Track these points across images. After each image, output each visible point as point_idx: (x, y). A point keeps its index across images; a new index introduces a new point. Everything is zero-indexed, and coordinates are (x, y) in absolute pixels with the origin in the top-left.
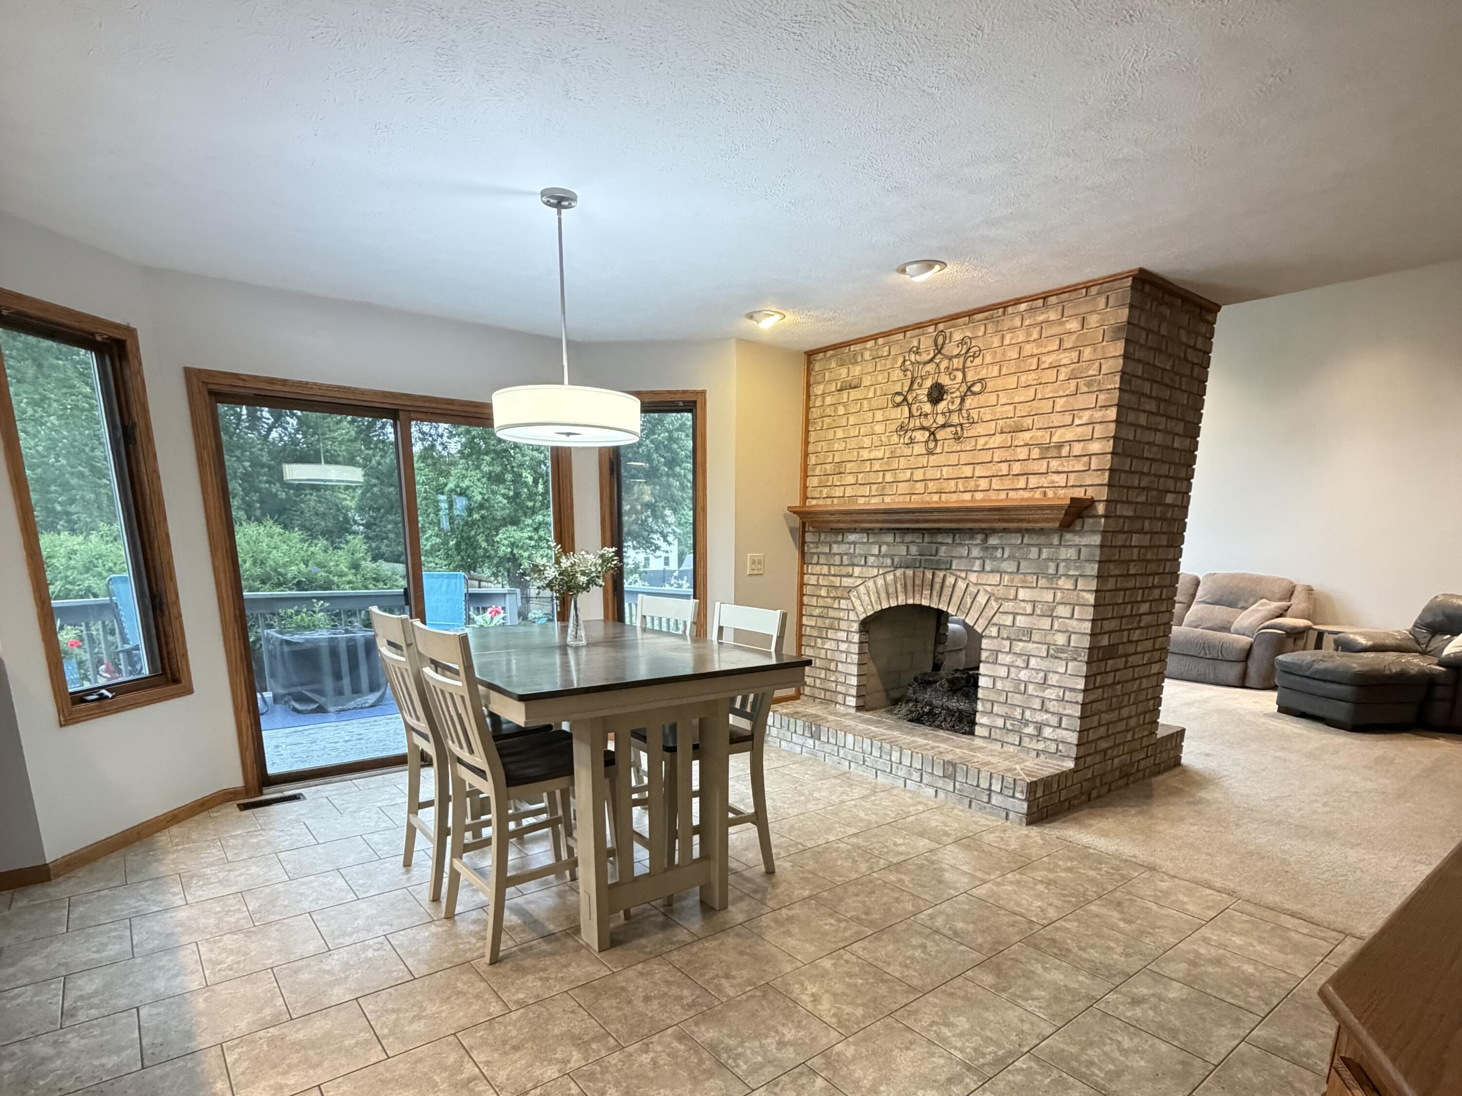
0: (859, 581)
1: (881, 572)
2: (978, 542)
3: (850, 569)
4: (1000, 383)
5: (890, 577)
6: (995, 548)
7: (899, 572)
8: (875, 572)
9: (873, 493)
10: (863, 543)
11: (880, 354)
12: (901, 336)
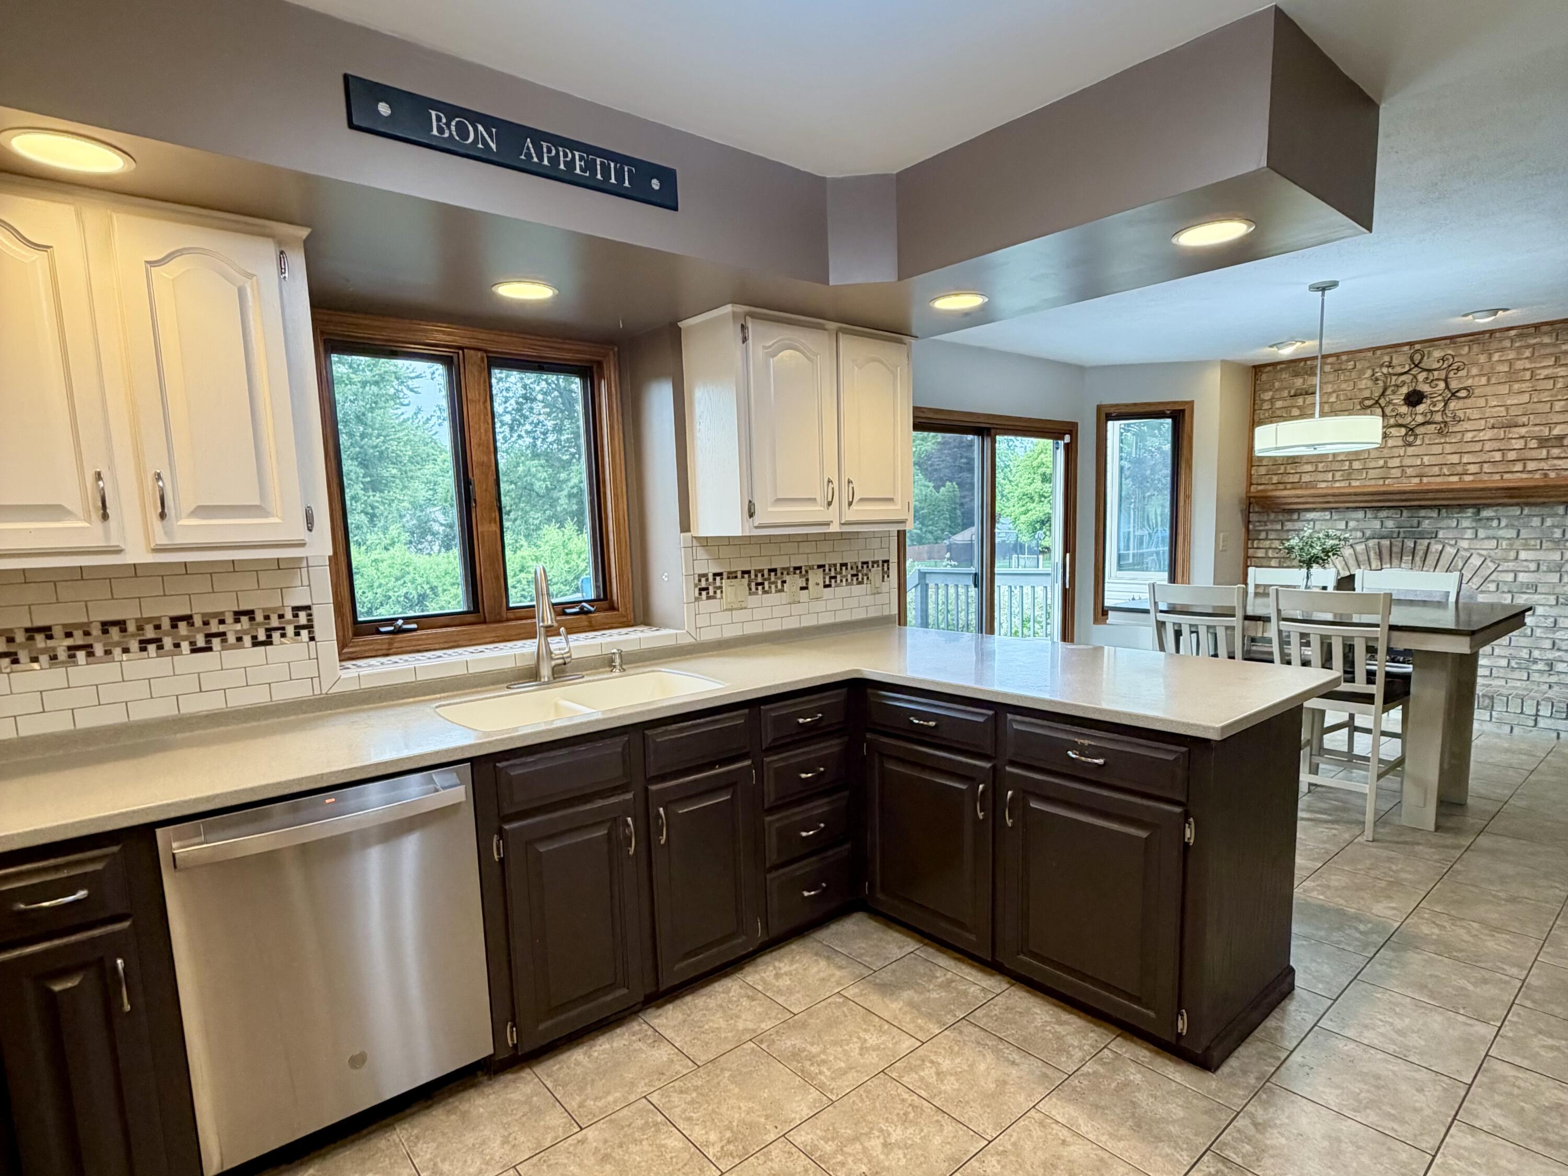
1: (1349, 543)
4: (1489, 390)
5: (1360, 548)
6: (1489, 519)
7: (1371, 543)
9: (1337, 479)
10: (1324, 520)
11: (1343, 367)
12: (1370, 354)
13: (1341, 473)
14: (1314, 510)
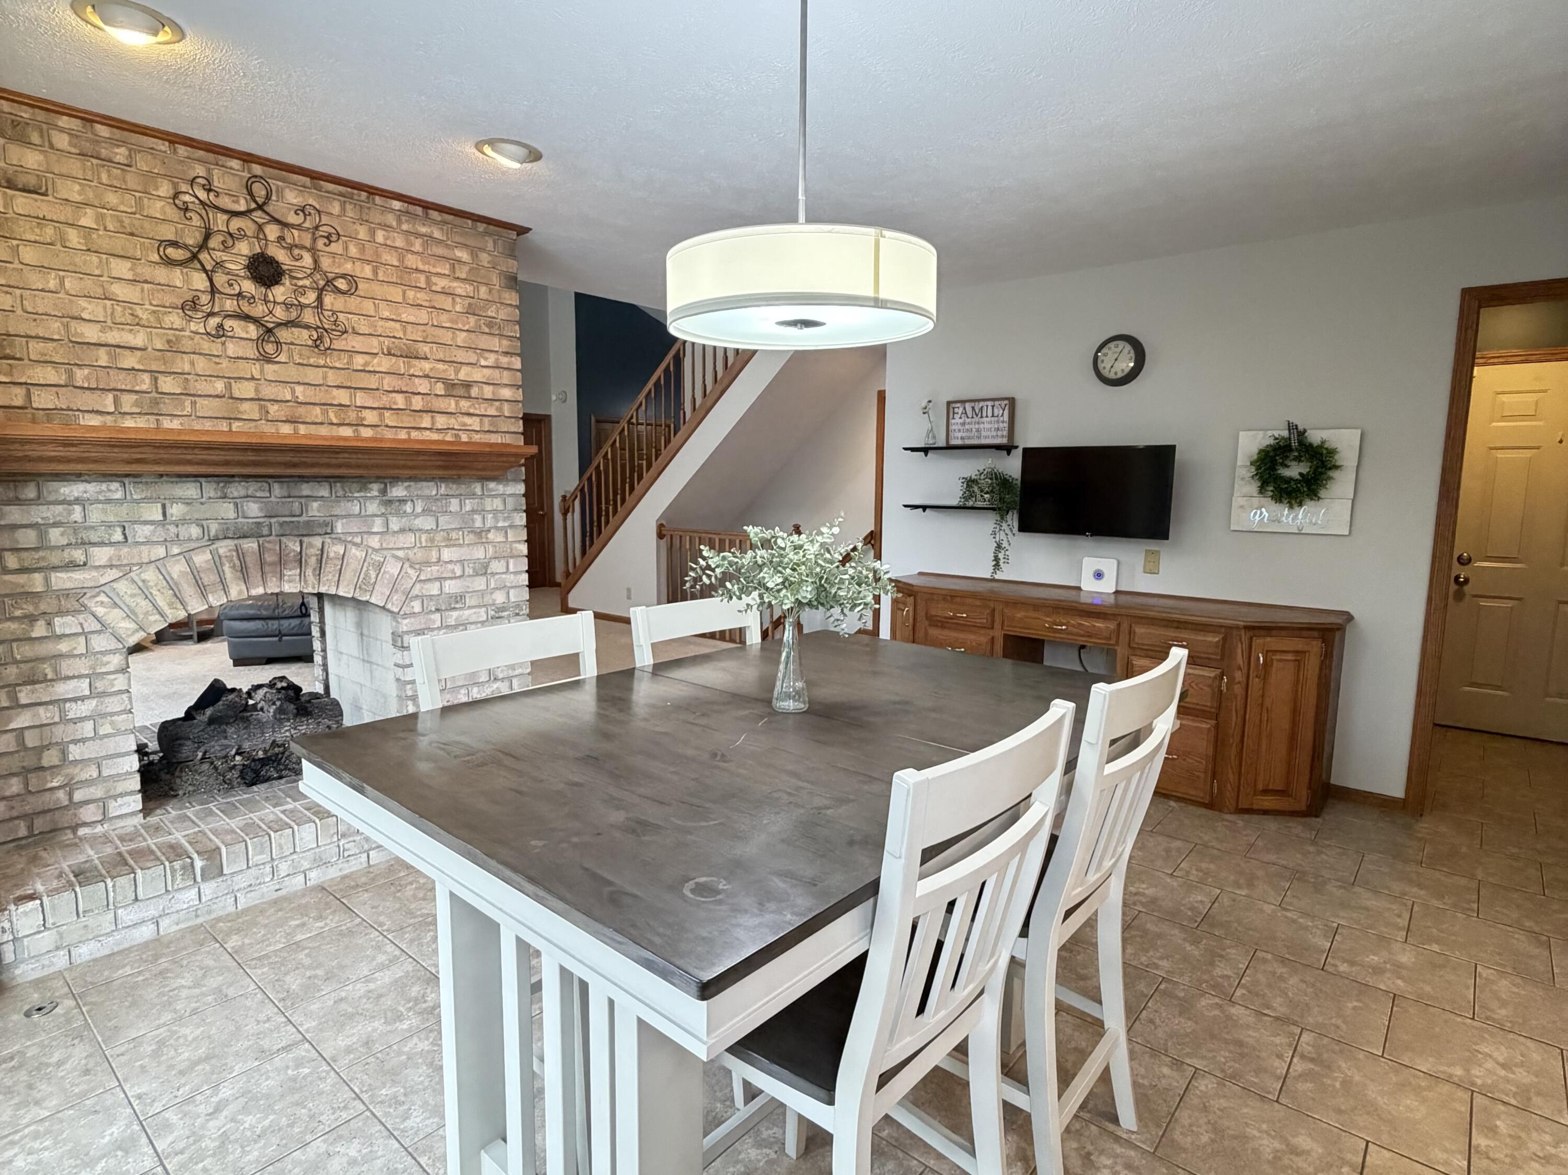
0: (113, 574)
1: (176, 550)
2: (376, 493)
3: (78, 555)
5: (202, 559)
6: (402, 501)
7: (224, 547)
8: (161, 551)
9: (126, 409)
10: (109, 501)
11: (104, 153)
12: (163, 146)
13: (134, 397)
14: (78, 477)
